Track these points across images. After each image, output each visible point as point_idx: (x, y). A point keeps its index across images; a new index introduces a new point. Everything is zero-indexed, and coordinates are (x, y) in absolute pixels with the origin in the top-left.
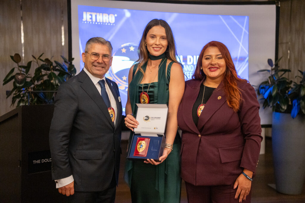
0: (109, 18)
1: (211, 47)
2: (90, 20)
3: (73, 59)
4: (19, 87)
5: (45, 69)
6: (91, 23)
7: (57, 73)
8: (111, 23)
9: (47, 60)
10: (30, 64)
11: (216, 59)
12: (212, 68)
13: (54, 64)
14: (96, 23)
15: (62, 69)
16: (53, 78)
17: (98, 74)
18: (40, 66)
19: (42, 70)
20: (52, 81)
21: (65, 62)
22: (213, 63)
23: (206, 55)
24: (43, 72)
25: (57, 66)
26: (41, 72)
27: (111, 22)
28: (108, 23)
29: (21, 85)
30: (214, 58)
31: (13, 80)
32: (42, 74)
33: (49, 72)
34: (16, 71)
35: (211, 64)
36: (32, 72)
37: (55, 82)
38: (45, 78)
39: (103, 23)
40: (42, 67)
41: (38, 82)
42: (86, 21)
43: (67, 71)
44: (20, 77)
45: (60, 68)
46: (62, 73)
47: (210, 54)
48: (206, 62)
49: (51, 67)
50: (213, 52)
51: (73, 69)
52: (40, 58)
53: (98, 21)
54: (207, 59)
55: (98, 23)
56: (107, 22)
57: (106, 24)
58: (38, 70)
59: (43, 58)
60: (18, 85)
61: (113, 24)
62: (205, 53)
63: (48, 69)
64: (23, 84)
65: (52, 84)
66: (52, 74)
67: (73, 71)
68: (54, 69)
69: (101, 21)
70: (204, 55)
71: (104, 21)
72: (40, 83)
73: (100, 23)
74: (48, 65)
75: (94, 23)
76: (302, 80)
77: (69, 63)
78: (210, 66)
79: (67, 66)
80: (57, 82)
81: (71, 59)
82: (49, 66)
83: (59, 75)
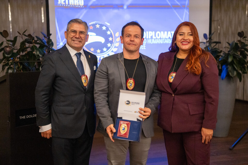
0: (79, 1)
1: (184, 26)
2: (64, 3)
3: (51, 34)
4: (7, 57)
5: (28, 43)
6: (64, 5)
7: (38, 46)
8: (80, 6)
9: (30, 35)
10: (16, 38)
11: (188, 36)
12: (184, 42)
13: (36, 39)
14: (69, 6)
15: (42, 43)
16: (35, 50)
17: (76, 46)
18: (24, 40)
19: (26, 44)
20: (34, 53)
21: (45, 37)
22: (185, 38)
23: (180, 32)
24: (27, 45)
25: (38, 40)
26: (25, 45)
27: (80, 4)
28: (78, 6)
29: (9, 56)
30: (186, 34)
31: (3, 52)
32: (26, 46)
33: (31, 45)
34: (5, 44)
35: (184, 39)
36: (18, 45)
37: (37, 53)
38: (29, 50)
39: (74, 5)
40: (26, 41)
41: (23, 53)
42: (61, 4)
43: (46, 44)
44: (8, 49)
45: (40, 41)
46: (42, 46)
47: (183, 32)
48: (179, 38)
49: (33, 41)
50: (186, 30)
51: (50, 43)
52: (24, 34)
53: (70, 4)
54: (180, 35)
55: (70, 5)
56: (78, 4)
57: (77, 6)
58: (23, 44)
59: (27, 34)
60: (6, 55)
61: (82, 6)
62: (179, 30)
63: (31, 43)
64: (10, 55)
65: (34, 55)
66: (34, 46)
67: (50, 44)
68: (36, 42)
69: (73, 4)
70: (178, 32)
71: (75, 4)
72: (24, 53)
73: (72, 5)
74: (30, 39)
75: (67, 5)
76: (230, 50)
77: (48, 37)
78: (182, 41)
79: (46, 40)
80: (38, 53)
81: (49, 34)
82: (32, 40)
83: (39, 47)
